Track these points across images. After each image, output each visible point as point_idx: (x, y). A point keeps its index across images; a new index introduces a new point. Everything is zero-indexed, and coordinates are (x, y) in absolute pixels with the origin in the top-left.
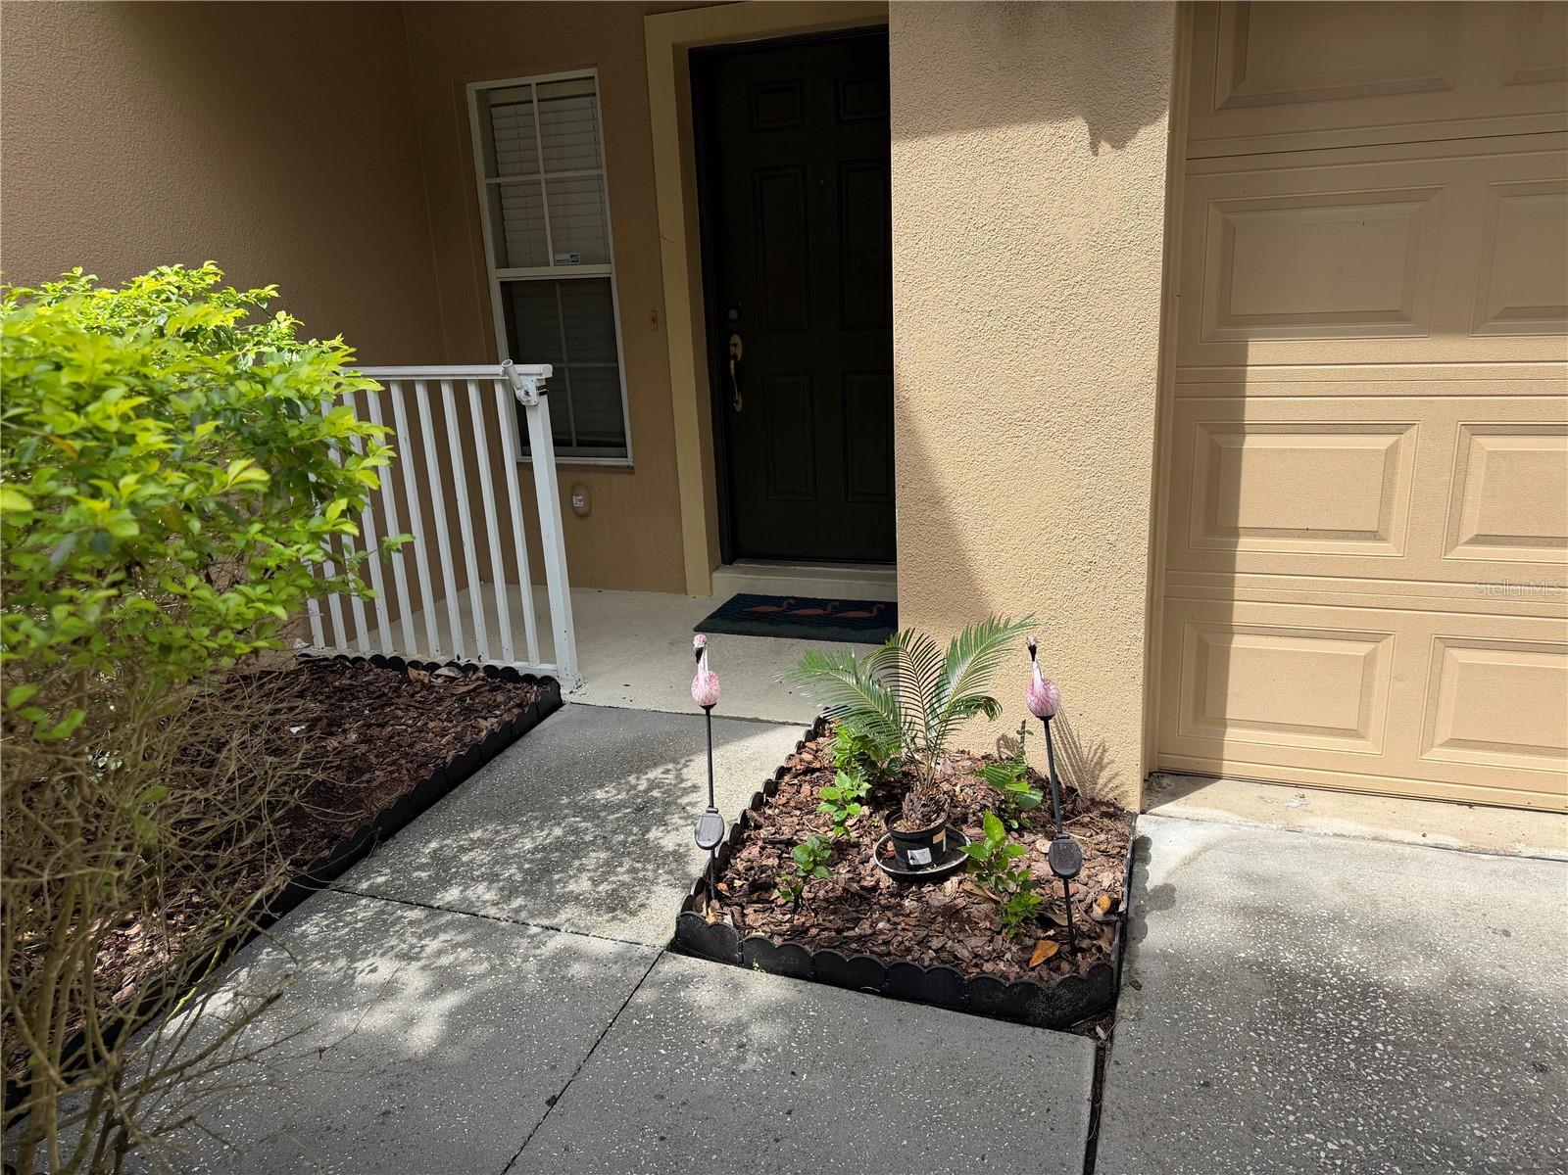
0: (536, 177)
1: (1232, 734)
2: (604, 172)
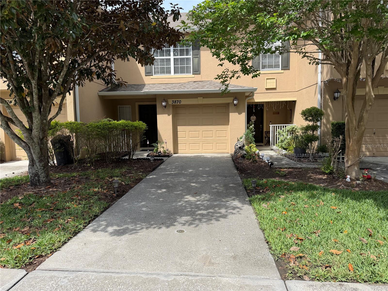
0: (124, 114)
1: (179, 151)
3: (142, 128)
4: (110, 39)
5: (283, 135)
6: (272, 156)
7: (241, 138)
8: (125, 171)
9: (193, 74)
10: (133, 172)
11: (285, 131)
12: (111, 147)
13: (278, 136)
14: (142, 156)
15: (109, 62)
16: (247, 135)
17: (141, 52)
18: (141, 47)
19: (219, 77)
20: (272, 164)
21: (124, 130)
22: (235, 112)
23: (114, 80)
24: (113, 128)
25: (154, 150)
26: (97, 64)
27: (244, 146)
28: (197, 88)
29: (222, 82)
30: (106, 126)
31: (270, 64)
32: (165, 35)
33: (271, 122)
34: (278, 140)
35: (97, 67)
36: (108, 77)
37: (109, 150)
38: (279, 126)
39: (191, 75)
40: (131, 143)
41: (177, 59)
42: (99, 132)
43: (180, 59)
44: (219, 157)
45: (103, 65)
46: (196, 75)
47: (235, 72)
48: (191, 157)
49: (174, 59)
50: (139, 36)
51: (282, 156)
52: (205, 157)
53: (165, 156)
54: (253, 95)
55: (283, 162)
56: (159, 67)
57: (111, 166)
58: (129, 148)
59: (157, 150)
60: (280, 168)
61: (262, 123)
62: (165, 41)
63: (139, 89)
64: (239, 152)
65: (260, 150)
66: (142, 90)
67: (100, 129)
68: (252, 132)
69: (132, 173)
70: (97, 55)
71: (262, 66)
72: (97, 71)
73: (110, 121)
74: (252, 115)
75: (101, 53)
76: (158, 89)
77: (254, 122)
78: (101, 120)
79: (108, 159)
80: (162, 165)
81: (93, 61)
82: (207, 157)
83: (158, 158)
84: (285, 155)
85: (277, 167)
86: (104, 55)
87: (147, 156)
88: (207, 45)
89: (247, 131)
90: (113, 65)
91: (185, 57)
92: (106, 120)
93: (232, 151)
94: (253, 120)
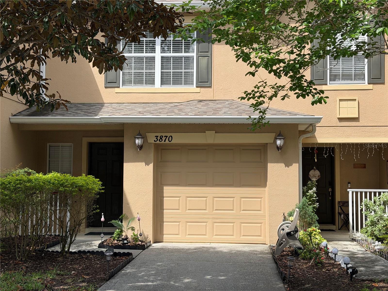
0: (59, 159)
1: (164, 236)
2: (72, 159)
3: (93, 189)
4: (42, 21)
5: (375, 211)
6: (353, 253)
7: (291, 215)
8: (53, 279)
9: (197, 87)
10: (69, 281)
11: (378, 203)
12: (26, 227)
13: (364, 212)
14: (90, 245)
15: (36, 61)
16: (302, 208)
17: (99, 45)
18: (100, 37)
19: (248, 95)
20: (355, 271)
21: (55, 193)
22: (277, 162)
23: (44, 96)
24: (34, 188)
25: (113, 233)
26: (12, 65)
27: (296, 231)
28: (205, 113)
29: (253, 104)
30: (20, 184)
31: (346, 72)
32: (146, 16)
33: (349, 183)
34: (366, 219)
35: (12, 70)
36: (32, 91)
37: (22, 233)
38: (366, 193)
39: (193, 88)
40: (68, 219)
41: (168, 58)
42: (6, 195)
43: (174, 57)
44: (245, 252)
45: (24, 68)
46: (202, 89)
47: (278, 88)
48: (189, 249)
49: (162, 57)
50: (98, 17)
51: (374, 255)
52: (217, 252)
53: (136, 247)
54: (314, 130)
55: (377, 268)
56: (133, 71)
57: (23, 267)
58: (64, 229)
59: (120, 235)
60: (372, 281)
61: (332, 184)
62: (146, 26)
63: (90, 113)
64: (288, 243)
65: (329, 241)
66: (96, 115)
67: (9, 189)
68: (313, 202)
69: (66, 284)
70: (14, 49)
71: (330, 75)
72: (13, 80)
73: (29, 174)
74: (313, 169)
75: (21, 46)
76: (129, 113)
77: (317, 181)
78: (11, 172)
79: (19, 252)
80: (129, 266)
81: (5, 59)
82: (221, 252)
83: (122, 251)
84: (381, 253)
85: (365, 278)
86: (28, 49)
87: (100, 246)
88: (226, 39)
89: (302, 200)
90: (43, 68)
91: (183, 54)
92: (22, 171)
93: (273, 241)
94: (314, 179)
